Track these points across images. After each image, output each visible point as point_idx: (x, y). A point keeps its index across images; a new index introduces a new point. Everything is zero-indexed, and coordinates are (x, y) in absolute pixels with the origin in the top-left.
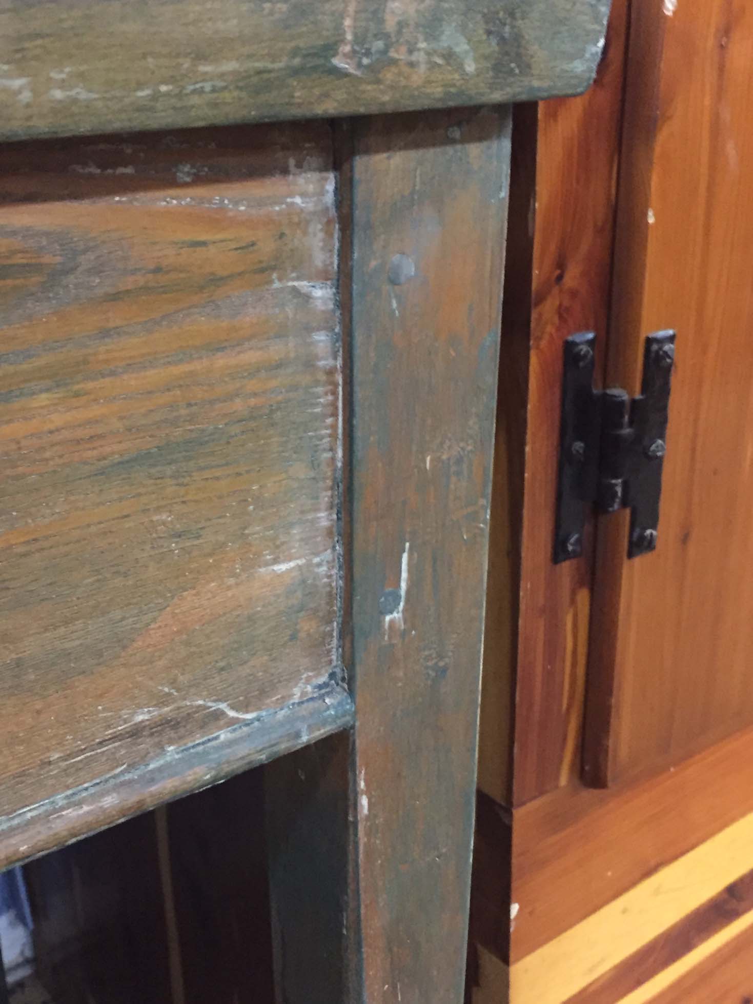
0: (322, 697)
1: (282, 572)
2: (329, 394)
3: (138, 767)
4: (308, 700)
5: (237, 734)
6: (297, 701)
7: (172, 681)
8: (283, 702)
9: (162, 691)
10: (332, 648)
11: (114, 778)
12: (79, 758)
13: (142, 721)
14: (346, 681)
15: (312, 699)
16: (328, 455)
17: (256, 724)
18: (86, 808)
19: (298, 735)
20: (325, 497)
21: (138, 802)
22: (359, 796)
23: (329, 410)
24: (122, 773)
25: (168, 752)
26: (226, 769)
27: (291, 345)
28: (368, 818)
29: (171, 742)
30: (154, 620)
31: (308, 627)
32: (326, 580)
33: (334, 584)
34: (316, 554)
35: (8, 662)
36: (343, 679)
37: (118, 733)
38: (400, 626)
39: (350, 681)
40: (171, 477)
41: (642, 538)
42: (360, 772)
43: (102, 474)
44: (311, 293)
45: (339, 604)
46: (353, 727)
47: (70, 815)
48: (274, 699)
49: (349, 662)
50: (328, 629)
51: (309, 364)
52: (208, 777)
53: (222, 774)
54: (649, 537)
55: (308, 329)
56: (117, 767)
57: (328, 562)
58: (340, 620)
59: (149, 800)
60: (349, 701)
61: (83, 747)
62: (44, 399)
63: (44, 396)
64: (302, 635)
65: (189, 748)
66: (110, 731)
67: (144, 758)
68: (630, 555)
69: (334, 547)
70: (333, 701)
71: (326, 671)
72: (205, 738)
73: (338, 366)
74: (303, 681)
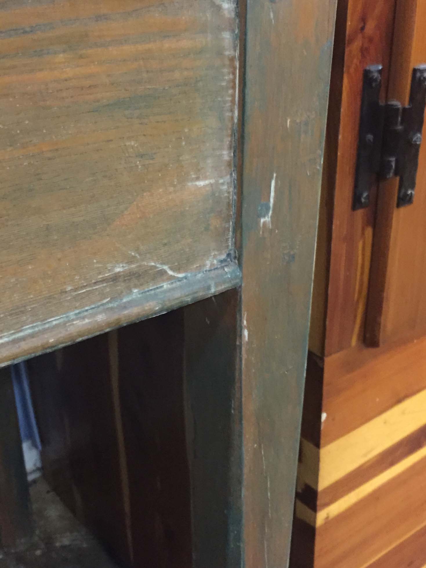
0: (223, 268)
1: (201, 187)
2: (231, 74)
3: (117, 300)
4: (214, 269)
5: (174, 285)
6: (208, 269)
7: (136, 249)
8: (200, 269)
9: (131, 254)
10: (229, 238)
11: (103, 306)
12: (83, 291)
13: (119, 272)
14: (237, 258)
15: (217, 268)
16: (228, 114)
17: (185, 281)
18: (87, 321)
19: (209, 288)
20: (227, 141)
21: (117, 320)
22: (243, 330)
23: (231, 84)
24: (108, 302)
25: (134, 292)
26: (168, 304)
27: (209, 39)
28: (248, 343)
29: (136, 287)
30: (126, 209)
31: (215, 223)
32: (226, 195)
33: (231, 198)
34: (221, 177)
35: (42, 226)
36: (235, 257)
37: (105, 278)
38: (269, 227)
39: (239, 259)
40: (137, 118)
41: (406, 195)
42: (244, 314)
43: (97, 111)
44: (221, 5)
45: (233, 210)
46: (240, 287)
47: (78, 324)
48: (195, 266)
49: (239, 246)
50: (227, 226)
51: (220, 53)
52: (157, 308)
53: (165, 307)
54: (410, 195)
55: (220, 29)
56: (104, 299)
57: (228, 183)
58: (234, 220)
59: (123, 319)
60: (239, 270)
61: (85, 284)
62: (61, 57)
63: (61, 55)
64: (212, 228)
65: (146, 292)
66: (101, 276)
67: (120, 295)
68: (398, 206)
69: (231, 174)
70: (229, 270)
71: (225, 252)
72: (155, 287)
73: (237, 56)
74: (212, 257)
